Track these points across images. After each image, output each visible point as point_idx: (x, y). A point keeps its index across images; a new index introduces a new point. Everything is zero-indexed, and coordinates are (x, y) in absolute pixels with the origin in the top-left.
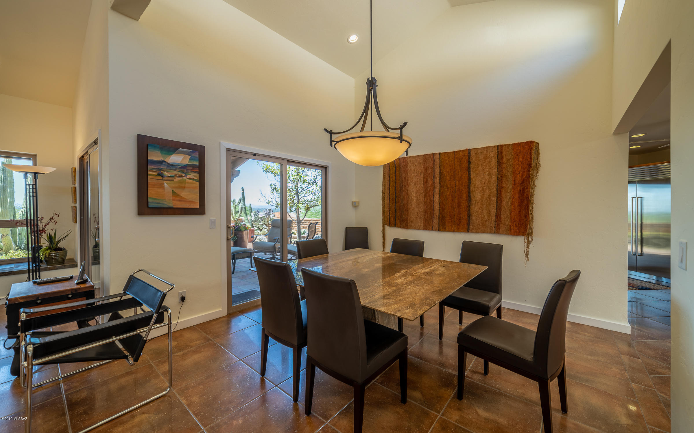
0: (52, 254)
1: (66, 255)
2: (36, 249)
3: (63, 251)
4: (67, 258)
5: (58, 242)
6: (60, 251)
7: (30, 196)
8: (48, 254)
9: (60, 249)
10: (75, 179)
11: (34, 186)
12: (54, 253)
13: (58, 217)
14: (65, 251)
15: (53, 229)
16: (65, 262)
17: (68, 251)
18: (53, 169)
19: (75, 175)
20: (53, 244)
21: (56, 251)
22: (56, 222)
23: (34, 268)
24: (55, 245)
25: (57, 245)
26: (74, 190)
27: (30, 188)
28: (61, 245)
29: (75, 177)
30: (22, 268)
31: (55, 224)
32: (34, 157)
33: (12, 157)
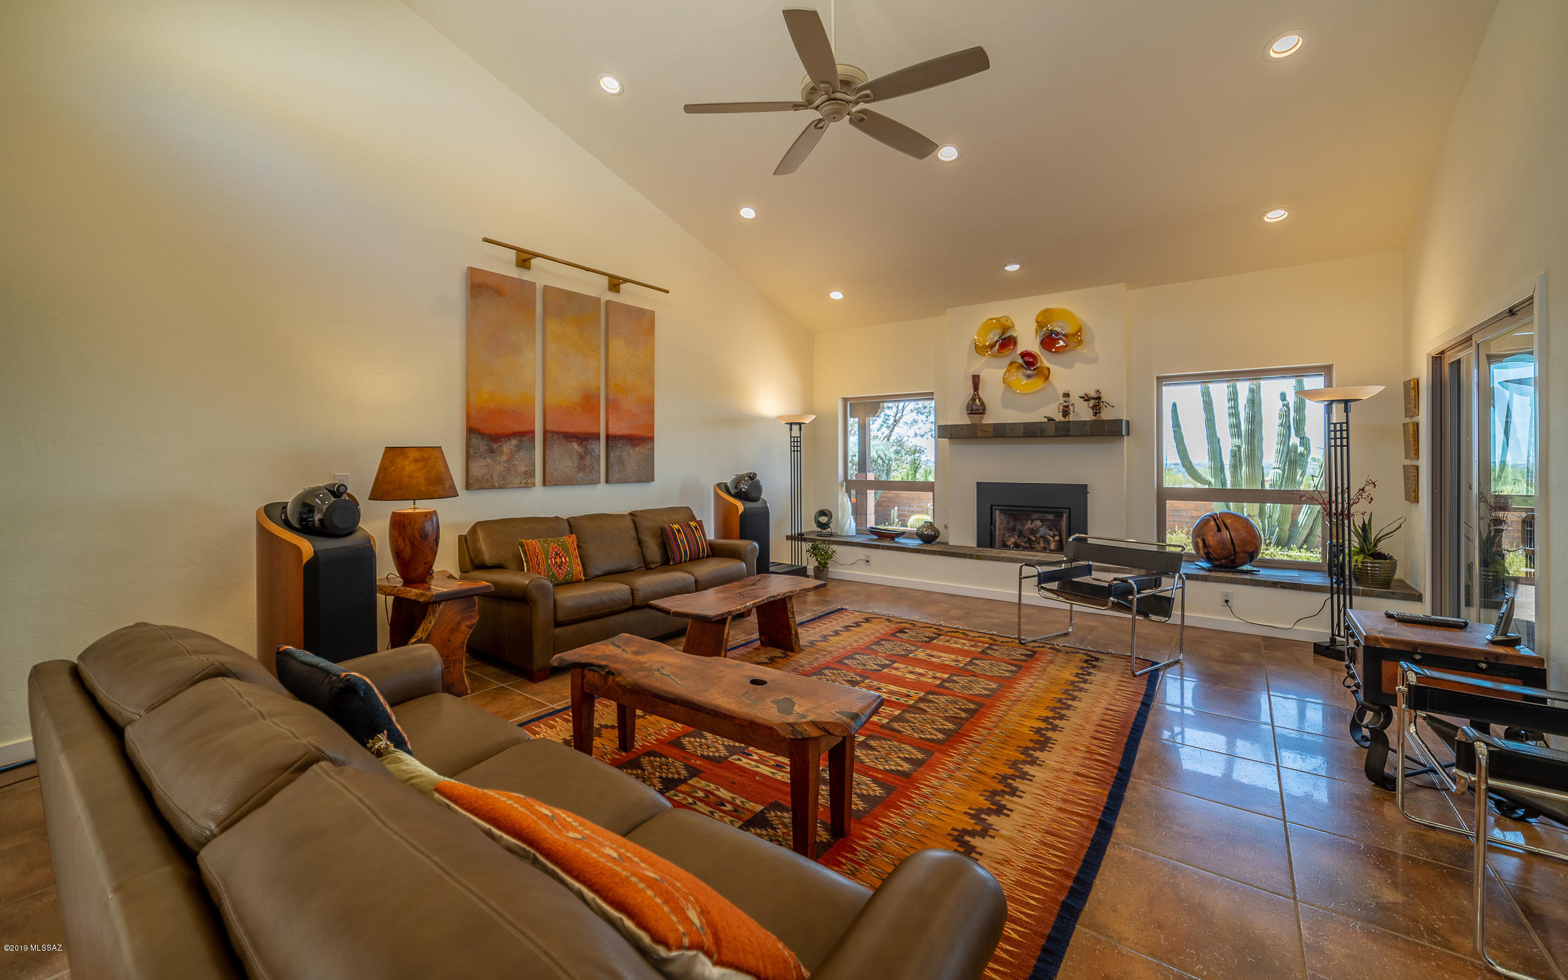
0: (1367, 562)
1: (1395, 572)
2: (1335, 551)
3: (1388, 561)
4: (1395, 577)
5: (1378, 541)
6: (1383, 561)
7: (1336, 446)
8: (1361, 563)
9: (1380, 556)
10: (1416, 404)
11: (1344, 427)
12: (1371, 563)
13: (1375, 487)
14: (1392, 561)
15: (1365, 512)
16: (1393, 584)
17: (1398, 563)
18: (1378, 389)
19: (1415, 396)
20: (1368, 544)
21: (1375, 559)
22: (1372, 499)
23: (1335, 586)
24: (1372, 545)
25: (1375, 546)
26: (1414, 430)
27: (1335, 431)
28: (1382, 547)
29: (1415, 399)
30: (1313, 581)
31: (1370, 503)
32: (1327, 370)
33: (1261, 379)
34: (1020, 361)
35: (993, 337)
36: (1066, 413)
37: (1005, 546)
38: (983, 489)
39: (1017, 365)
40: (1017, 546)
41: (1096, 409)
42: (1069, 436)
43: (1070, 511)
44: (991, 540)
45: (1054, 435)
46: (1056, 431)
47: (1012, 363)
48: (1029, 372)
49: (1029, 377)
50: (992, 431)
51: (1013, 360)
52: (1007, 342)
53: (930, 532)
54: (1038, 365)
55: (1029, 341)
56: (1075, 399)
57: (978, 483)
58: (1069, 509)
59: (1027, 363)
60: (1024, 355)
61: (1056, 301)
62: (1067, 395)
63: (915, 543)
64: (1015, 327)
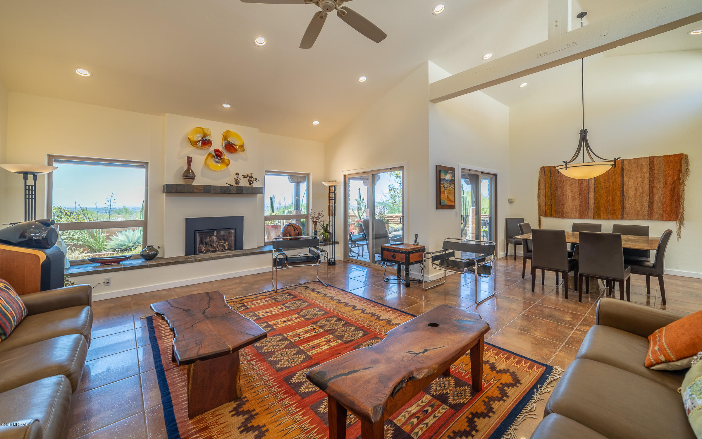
22: (323, 216)
34: (214, 154)
35: (198, 137)
36: (237, 183)
37: (201, 252)
38: (189, 222)
39: (212, 155)
40: (208, 251)
41: (250, 182)
42: (242, 193)
43: (236, 229)
44: (195, 251)
45: (235, 193)
46: (236, 191)
47: (210, 154)
48: (217, 160)
49: (217, 162)
50: (203, 189)
51: (211, 153)
52: (206, 142)
53: (152, 253)
54: (223, 157)
55: (218, 144)
56: (240, 176)
57: (187, 219)
58: (236, 228)
59: (217, 155)
60: (217, 151)
61: (233, 128)
62: (237, 174)
63: (140, 262)
64: (212, 135)
